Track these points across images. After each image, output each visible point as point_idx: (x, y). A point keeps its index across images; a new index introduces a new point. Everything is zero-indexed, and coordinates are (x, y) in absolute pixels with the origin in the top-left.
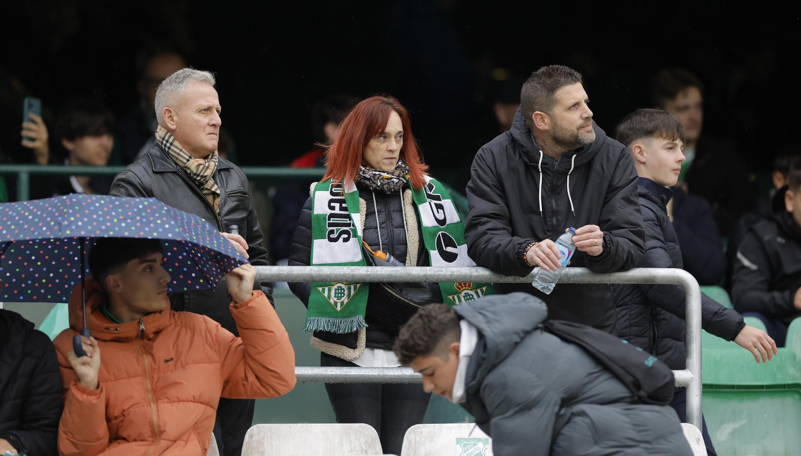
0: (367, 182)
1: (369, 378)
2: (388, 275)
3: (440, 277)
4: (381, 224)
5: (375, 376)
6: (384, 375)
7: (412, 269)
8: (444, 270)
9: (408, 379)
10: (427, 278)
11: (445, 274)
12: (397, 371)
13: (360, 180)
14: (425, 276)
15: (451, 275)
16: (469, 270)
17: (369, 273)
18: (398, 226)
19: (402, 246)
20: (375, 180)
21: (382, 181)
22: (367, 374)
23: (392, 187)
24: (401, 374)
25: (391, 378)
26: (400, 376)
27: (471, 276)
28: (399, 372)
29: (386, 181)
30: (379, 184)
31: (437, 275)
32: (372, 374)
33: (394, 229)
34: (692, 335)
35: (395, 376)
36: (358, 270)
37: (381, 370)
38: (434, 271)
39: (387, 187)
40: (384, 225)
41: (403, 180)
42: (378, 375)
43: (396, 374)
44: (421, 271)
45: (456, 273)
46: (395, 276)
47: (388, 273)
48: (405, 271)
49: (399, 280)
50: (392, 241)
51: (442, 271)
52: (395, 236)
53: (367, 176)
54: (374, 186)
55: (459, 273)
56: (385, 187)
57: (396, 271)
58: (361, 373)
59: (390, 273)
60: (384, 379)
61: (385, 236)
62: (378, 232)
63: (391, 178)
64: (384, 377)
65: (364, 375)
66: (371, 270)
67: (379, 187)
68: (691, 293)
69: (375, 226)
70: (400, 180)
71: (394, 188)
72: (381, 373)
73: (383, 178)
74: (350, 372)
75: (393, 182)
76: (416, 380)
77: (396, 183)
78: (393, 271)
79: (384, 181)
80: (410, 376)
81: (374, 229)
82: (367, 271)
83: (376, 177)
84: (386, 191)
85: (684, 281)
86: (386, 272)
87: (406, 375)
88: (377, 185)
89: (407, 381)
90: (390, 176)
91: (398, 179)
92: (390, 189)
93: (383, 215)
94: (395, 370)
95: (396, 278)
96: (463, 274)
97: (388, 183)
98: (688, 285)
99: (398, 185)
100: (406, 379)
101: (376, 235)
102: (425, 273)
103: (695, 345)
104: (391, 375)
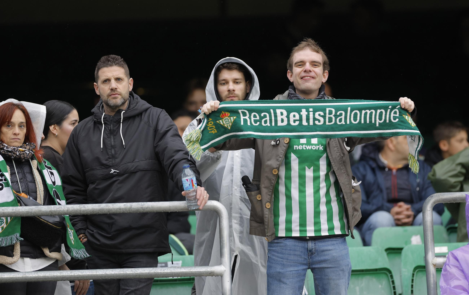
0: (10, 154)
1: (16, 279)
2: (27, 212)
3: (60, 211)
4: (20, 179)
5: (20, 277)
6: (26, 277)
7: (42, 207)
8: (63, 207)
9: (42, 278)
10: (52, 213)
11: (64, 210)
12: (34, 274)
13: (5, 153)
14: (50, 211)
15: (67, 210)
16: (79, 207)
17: (14, 211)
18: (30, 181)
19: (34, 193)
20: (15, 151)
21: (19, 152)
22: (15, 276)
23: (26, 157)
24: (37, 276)
25: (31, 278)
26: (36, 277)
27: (80, 211)
28: (36, 274)
29: (22, 153)
30: (18, 154)
31: (58, 210)
32: (18, 276)
33: (29, 183)
34: (224, 243)
35: (33, 277)
36: (7, 209)
37: (24, 273)
38: (56, 208)
39: (23, 156)
40: (22, 180)
41: (32, 152)
42: (22, 277)
43: (34, 276)
44: (48, 208)
45: (70, 209)
46: (31, 212)
47: (26, 211)
48: (38, 209)
49: (34, 214)
50: (28, 190)
51: (61, 208)
52: (29, 187)
53: (10, 150)
54: (15, 155)
55: (72, 209)
56: (22, 156)
57: (32, 209)
58: (11, 276)
59: (28, 210)
60: (26, 279)
61: (24, 187)
62: (18, 184)
63: (25, 151)
64: (26, 278)
65: (13, 277)
66: (15, 209)
67: (18, 156)
68: (223, 216)
69: (16, 181)
70: (30, 152)
71: (27, 157)
72: (24, 276)
73: (20, 151)
74: (4, 276)
75: (26, 153)
76: (47, 279)
77: (28, 154)
78: (30, 209)
79: (21, 152)
80: (43, 276)
81: (16, 183)
82: (13, 210)
83: (16, 150)
84: (22, 159)
85: (217, 208)
86: (25, 210)
87: (40, 276)
88: (17, 155)
89: (41, 280)
90: (24, 149)
91: (29, 151)
92: (24, 158)
93: (21, 174)
94: (33, 273)
95: (32, 214)
96: (75, 209)
97: (23, 154)
98: (220, 211)
99: (29, 155)
100: (40, 279)
101: (18, 186)
102: (51, 210)
103: (226, 249)
104: (31, 277)
